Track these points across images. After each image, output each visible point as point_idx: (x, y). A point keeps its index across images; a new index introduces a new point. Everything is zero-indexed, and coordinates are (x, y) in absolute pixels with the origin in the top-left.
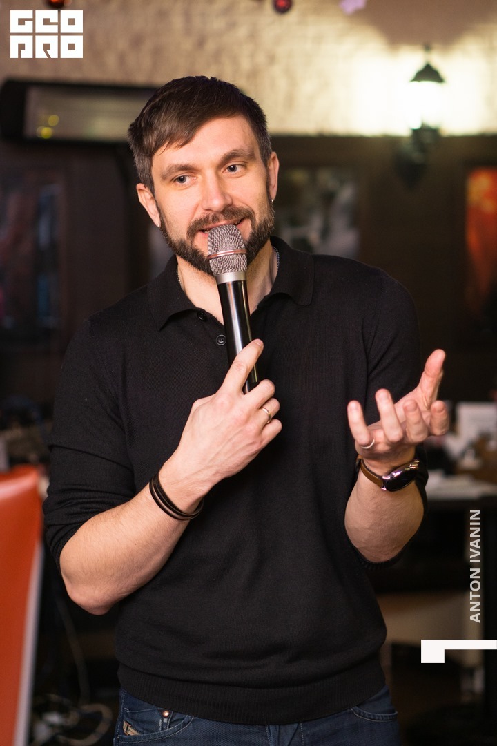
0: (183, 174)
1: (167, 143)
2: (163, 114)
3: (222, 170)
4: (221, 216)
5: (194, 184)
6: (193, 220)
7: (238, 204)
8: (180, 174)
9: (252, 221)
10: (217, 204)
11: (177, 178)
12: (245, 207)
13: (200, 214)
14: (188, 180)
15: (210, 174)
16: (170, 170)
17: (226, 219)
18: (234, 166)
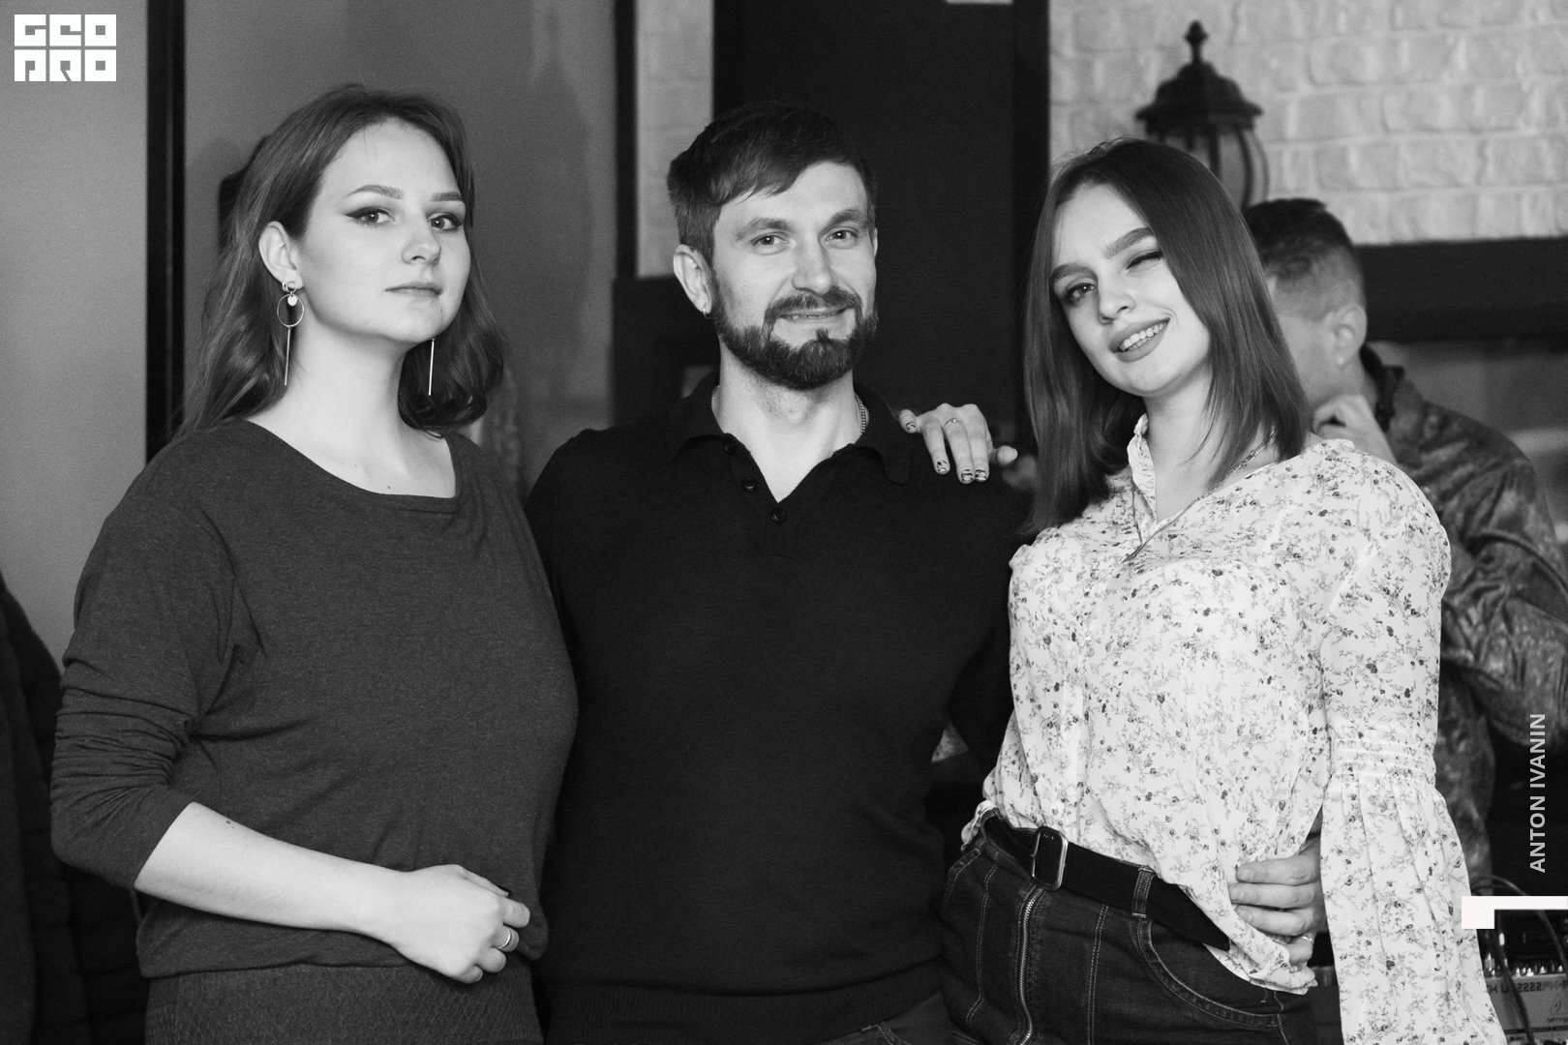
0: (772, 233)
1: (754, 187)
2: (751, 145)
3: (825, 236)
4: (820, 301)
5: (783, 249)
6: (777, 298)
7: (843, 287)
8: (769, 231)
9: (857, 311)
10: (821, 283)
11: (761, 239)
12: (850, 292)
13: (787, 292)
14: (777, 241)
15: (810, 238)
16: (754, 224)
17: (826, 306)
18: (842, 232)
